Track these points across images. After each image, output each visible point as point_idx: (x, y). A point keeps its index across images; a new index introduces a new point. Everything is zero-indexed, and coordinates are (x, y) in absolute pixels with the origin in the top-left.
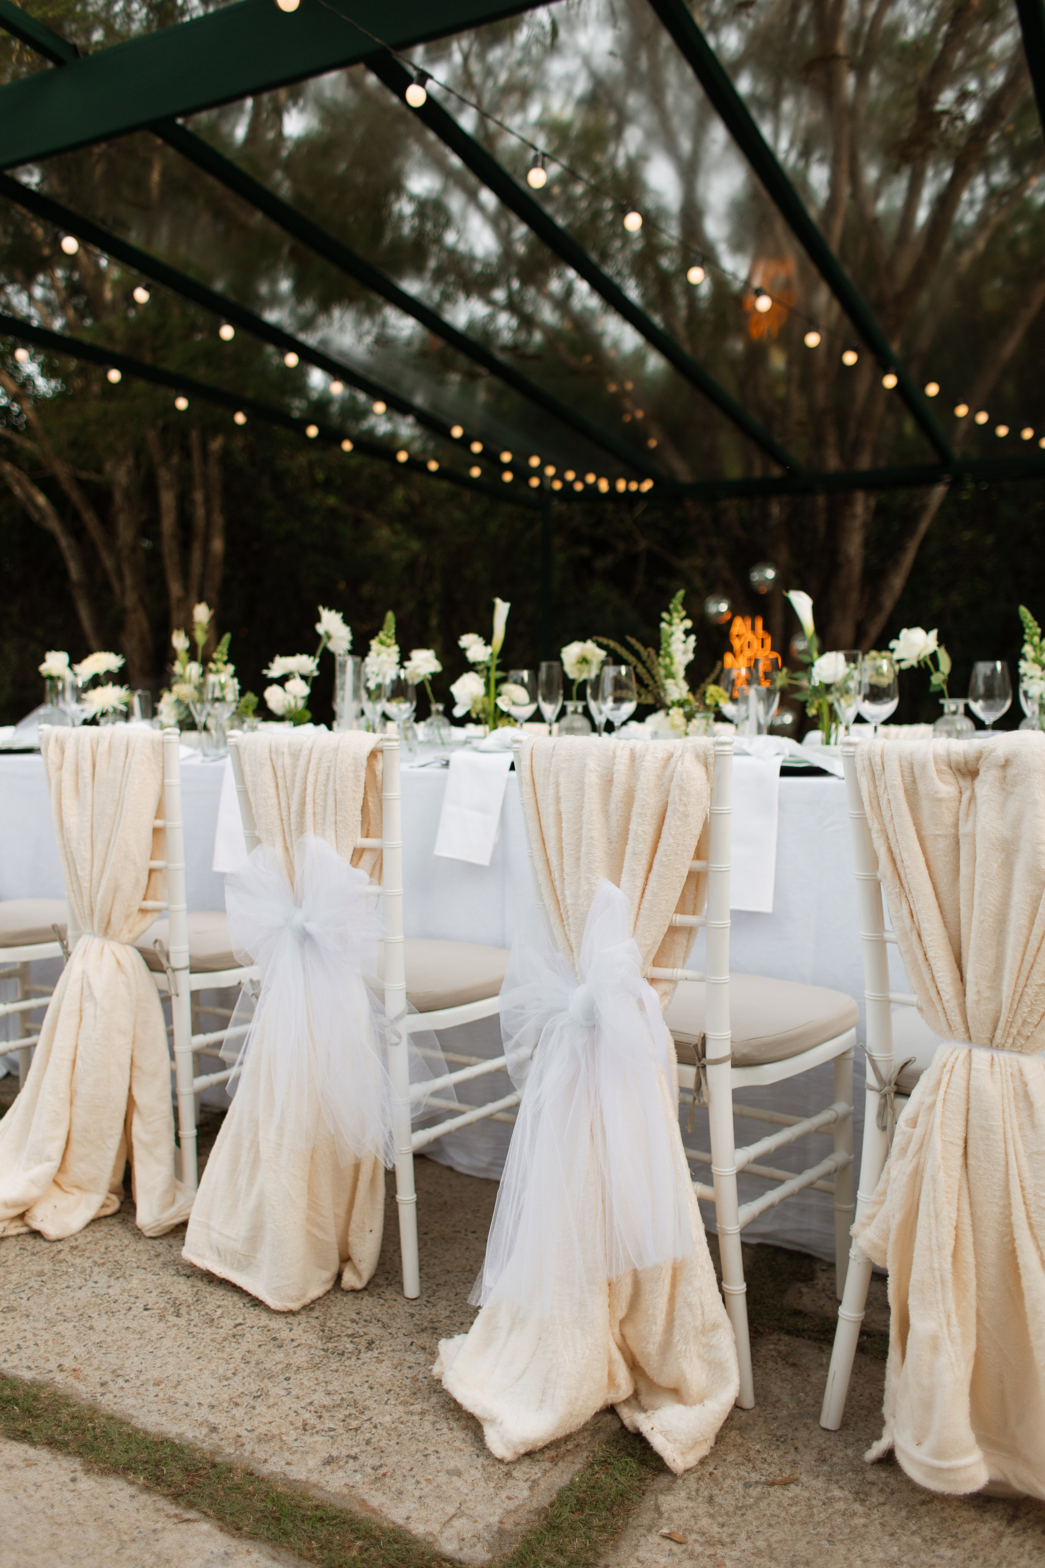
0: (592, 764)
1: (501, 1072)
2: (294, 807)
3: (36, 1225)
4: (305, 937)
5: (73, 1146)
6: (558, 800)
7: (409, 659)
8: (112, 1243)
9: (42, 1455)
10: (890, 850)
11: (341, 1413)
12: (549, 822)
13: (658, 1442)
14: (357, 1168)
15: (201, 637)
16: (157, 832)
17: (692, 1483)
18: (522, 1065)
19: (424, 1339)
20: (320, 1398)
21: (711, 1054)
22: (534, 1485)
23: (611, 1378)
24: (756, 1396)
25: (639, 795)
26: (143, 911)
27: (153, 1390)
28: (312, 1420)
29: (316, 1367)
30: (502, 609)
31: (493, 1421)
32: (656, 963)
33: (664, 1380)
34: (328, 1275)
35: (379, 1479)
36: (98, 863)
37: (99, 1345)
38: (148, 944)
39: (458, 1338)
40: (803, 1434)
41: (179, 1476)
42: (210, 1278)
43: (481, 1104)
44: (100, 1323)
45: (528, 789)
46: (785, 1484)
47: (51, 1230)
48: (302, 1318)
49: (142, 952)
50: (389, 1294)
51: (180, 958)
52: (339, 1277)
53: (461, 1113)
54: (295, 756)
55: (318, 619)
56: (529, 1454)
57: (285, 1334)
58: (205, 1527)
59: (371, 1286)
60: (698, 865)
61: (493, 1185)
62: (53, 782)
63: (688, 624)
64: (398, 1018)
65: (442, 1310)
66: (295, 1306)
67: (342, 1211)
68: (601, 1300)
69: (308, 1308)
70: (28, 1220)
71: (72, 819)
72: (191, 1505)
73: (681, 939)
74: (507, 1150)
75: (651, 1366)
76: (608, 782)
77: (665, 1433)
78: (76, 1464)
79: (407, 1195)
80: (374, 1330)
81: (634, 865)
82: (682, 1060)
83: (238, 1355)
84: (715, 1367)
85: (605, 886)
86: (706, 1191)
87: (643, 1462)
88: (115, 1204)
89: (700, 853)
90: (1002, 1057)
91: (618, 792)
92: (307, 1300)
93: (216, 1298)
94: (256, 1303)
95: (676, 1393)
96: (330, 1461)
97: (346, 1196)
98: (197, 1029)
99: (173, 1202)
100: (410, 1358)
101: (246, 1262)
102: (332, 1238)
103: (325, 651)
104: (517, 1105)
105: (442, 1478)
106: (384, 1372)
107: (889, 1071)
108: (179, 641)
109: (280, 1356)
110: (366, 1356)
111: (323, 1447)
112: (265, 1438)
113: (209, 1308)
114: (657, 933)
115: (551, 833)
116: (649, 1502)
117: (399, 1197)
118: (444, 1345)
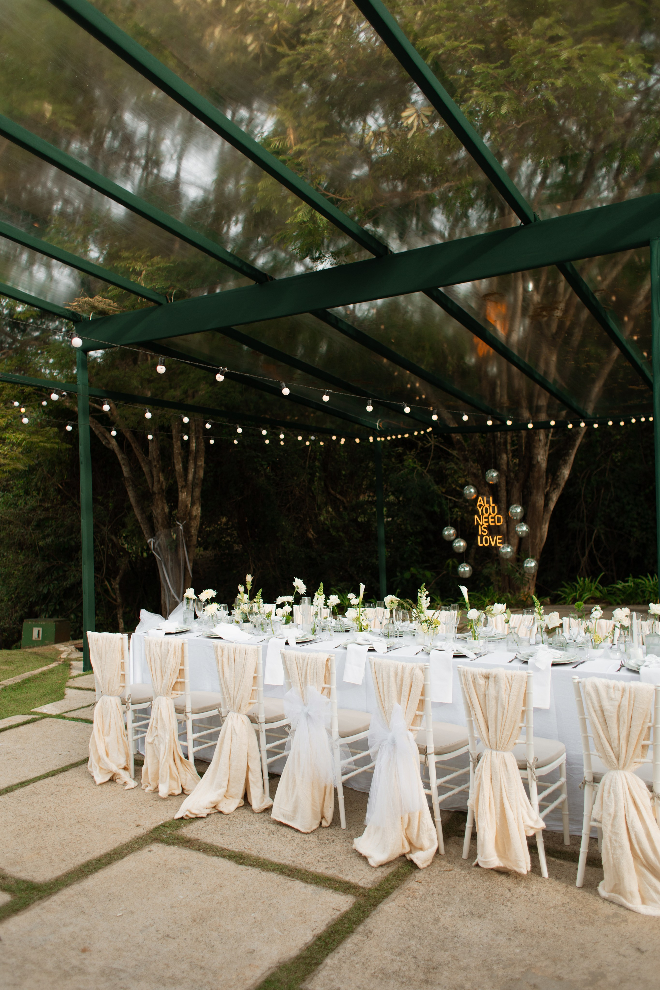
0: (392, 669)
1: (369, 756)
2: (303, 676)
3: (221, 809)
4: (308, 716)
5: (230, 783)
6: (383, 679)
7: (329, 599)
8: (246, 815)
9: (250, 868)
10: (470, 697)
11: (328, 858)
12: (380, 685)
13: (416, 861)
14: (325, 788)
15: (249, 587)
16: (255, 677)
17: (425, 871)
18: (376, 753)
19: (349, 840)
20: (321, 854)
21: (428, 752)
22: (382, 872)
23: (403, 845)
24: (445, 851)
25: (405, 679)
26: (250, 703)
27: (273, 853)
28: (320, 859)
29: (318, 847)
30: (362, 586)
31: (371, 857)
32: (412, 725)
33: (418, 846)
34: (318, 822)
35: (341, 871)
36: (236, 689)
37: (254, 842)
38: (252, 715)
39: (359, 838)
40: (457, 860)
41: (288, 872)
42: (281, 824)
43: (362, 766)
44: (252, 837)
45: (374, 674)
46: (450, 871)
47: (225, 810)
48: (311, 835)
49: (249, 716)
50: (337, 828)
51: (262, 719)
52: (321, 823)
53: (356, 770)
54: (304, 660)
55: (294, 581)
56: (381, 866)
57: (307, 839)
58: (298, 881)
59: (331, 826)
60: (422, 698)
61: (366, 795)
62: (220, 661)
63: (427, 593)
64: (336, 740)
65: (353, 832)
66: (309, 831)
67: (321, 802)
68: (399, 823)
69: (313, 832)
70: (217, 808)
71: (227, 674)
72: (293, 877)
73: (419, 718)
74: (371, 783)
75: (414, 841)
76: (396, 675)
77: (417, 858)
78: (259, 869)
79: (341, 796)
80: (334, 838)
81: (404, 698)
82: (421, 753)
83: (295, 844)
84: (432, 841)
85: (396, 704)
86: (427, 791)
87: (412, 867)
88: (243, 803)
89: (422, 695)
90: (499, 753)
91: (399, 678)
92: (312, 830)
93: (284, 830)
94: (297, 831)
95: (421, 849)
96: (327, 868)
97: (322, 797)
98: (268, 743)
99: (263, 801)
100: (345, 844)
101: (293, 818)
102: (319, 810)
103: (297, 593)
104: (374, 767)
105: (358, 871)
106: (338, 848)
107: (475, 756)
108: (241, 588)
109: (307, 844)
110: (332, 844)
111: (325, 866)
112: (308, 863)
113: (282, 832)
114: (411, 717)
115: (381, 688)
116: (413, 875)
117: (339, 797)
118: (356, 840)
